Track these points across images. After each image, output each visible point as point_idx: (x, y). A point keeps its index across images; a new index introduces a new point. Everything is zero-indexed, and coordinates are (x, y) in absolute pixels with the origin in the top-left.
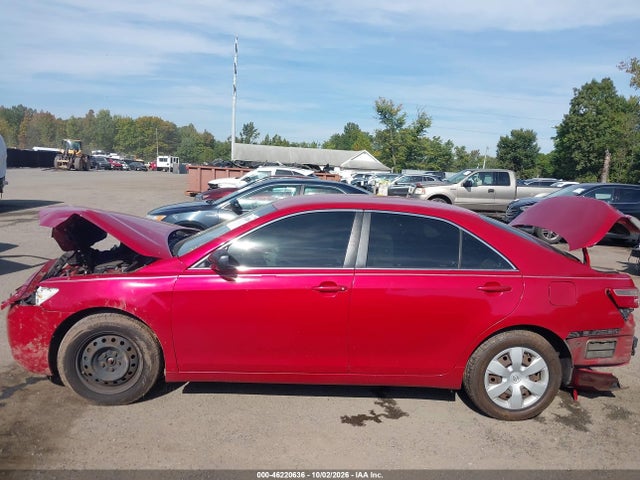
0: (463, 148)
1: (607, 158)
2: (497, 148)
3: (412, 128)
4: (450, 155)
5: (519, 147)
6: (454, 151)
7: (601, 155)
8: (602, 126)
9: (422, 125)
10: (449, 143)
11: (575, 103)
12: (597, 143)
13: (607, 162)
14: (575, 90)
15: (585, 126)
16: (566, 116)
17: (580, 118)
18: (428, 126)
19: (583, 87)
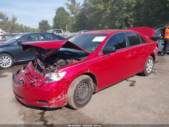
0: (26, 26)
1: (67, 26)
2: (39, 25)
3: (11, 20)
4: (23, 28)
5: (44, 25)
6: (23, 27)
7: (65, 26)
8: (64, 18)
9: (14, 19)
10: (21, 25)
11: (57, 13)
12: (64, 23)
13: (67, 27)
14: (56, 10)
15: (60, 18)
16: (55, 16)
17: (59, 17)
18: (16, 20)
19: (58, 9)
